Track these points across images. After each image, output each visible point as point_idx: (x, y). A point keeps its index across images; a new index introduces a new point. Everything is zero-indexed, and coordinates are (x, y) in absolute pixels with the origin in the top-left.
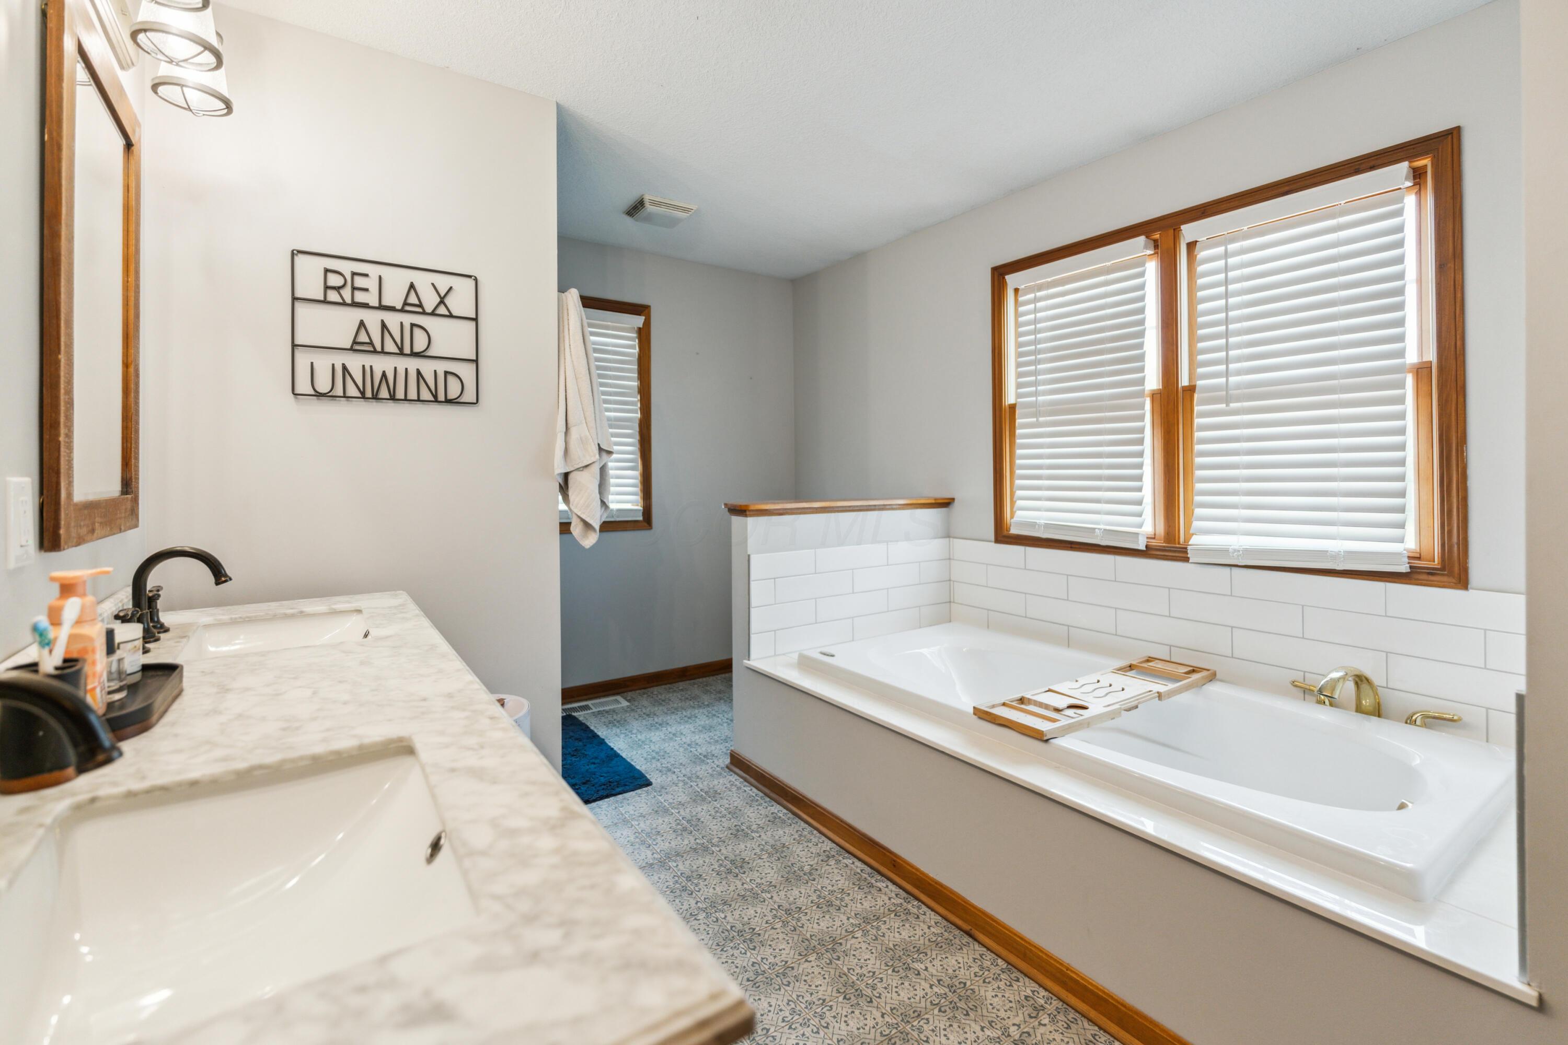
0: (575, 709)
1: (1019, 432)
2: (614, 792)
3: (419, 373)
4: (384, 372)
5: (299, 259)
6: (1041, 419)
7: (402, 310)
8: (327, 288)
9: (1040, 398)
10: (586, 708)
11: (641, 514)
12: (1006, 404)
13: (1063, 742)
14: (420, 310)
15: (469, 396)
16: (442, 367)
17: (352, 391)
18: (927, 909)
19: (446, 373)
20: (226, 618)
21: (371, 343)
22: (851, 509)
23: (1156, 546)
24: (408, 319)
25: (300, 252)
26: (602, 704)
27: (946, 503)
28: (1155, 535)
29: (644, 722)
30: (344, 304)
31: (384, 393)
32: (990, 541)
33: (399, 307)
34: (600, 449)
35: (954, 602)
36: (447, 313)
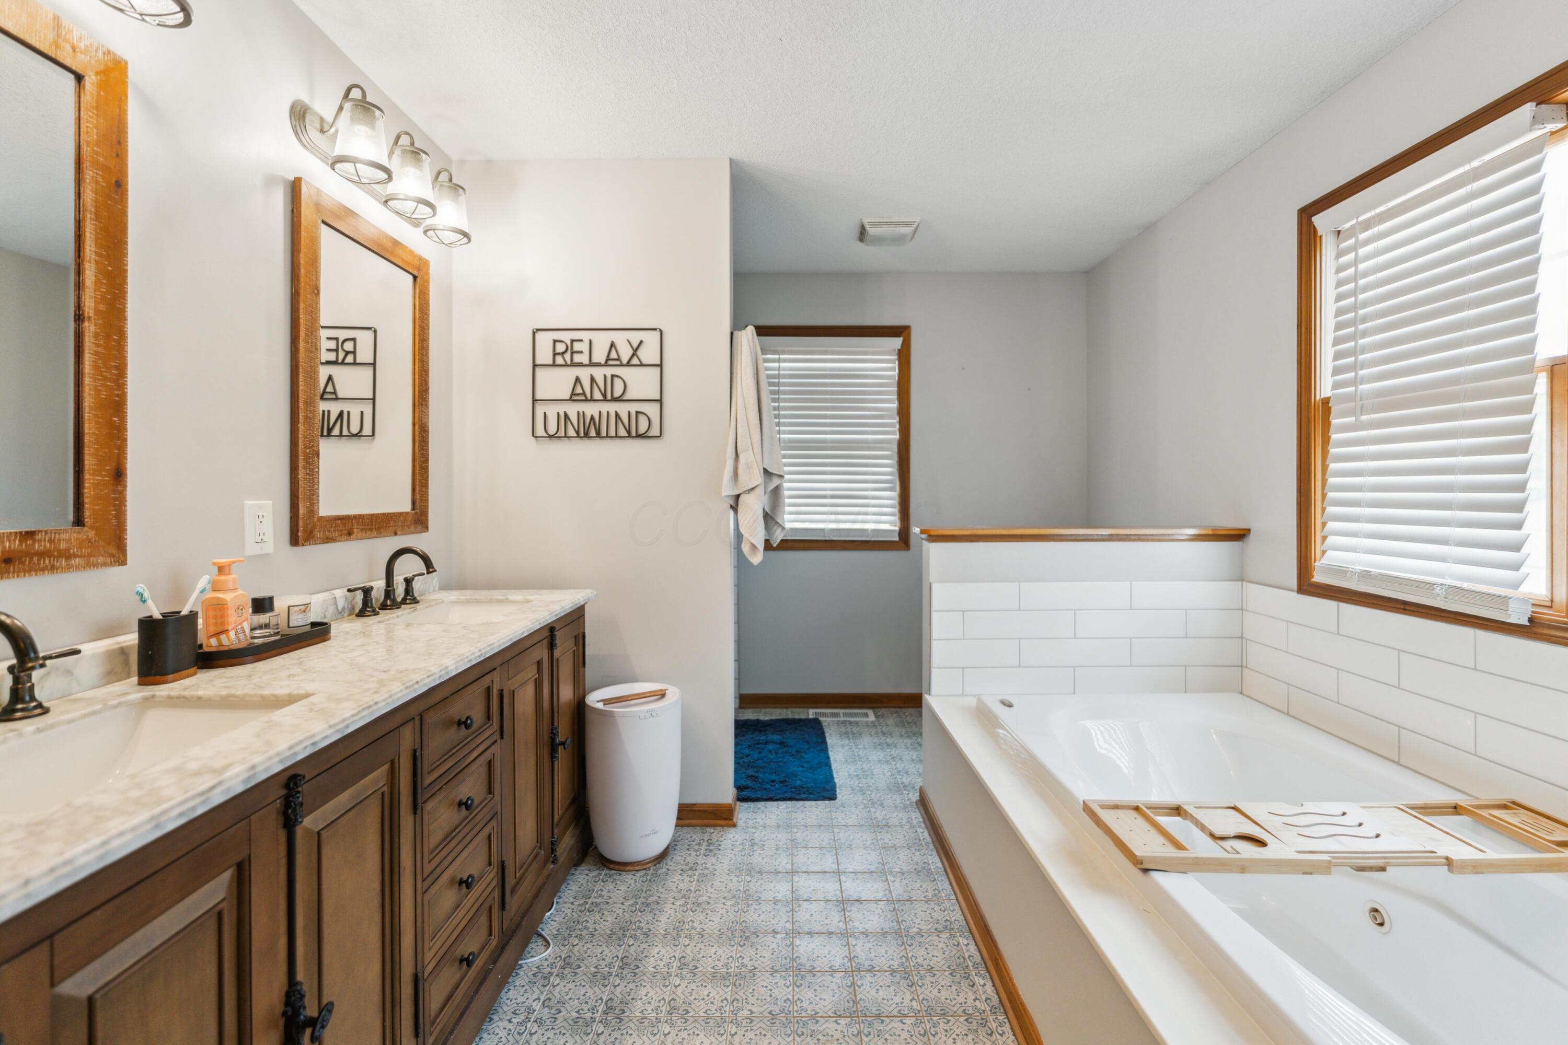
0: (824, 715)
1: (1335, 437)
2: (798, 797)
3: (617, 414)
4: (592, 415)
5: (539, 335)
6: (1364, 418)
7: (606, 364)
8: (555, 354)
9: (1363, 387)
10: (836, 715)
11: (897, 534)
12: (1318, 397)
13: (1164, 880)
14: (618, 363)
15: (655, 431)
16: (634, 407)
17: (571, 432)
18: (1010, 1031)
19: (637, 413)
20: (463, 598)
21: (584, 394)
22: (1073, 538)
23: (1550, 620)
24: (609, 371)
25: (538, 330)
26: (851, 715)
27: (1240, 535)
28: (1552, 601)
29: (876, 740)
30: (566, 365)
31: (593, 433)
32: (1292, 590)
33: (603, 362)
34: (765, 471)
35: (1246, 667)
36: (639, 363)
